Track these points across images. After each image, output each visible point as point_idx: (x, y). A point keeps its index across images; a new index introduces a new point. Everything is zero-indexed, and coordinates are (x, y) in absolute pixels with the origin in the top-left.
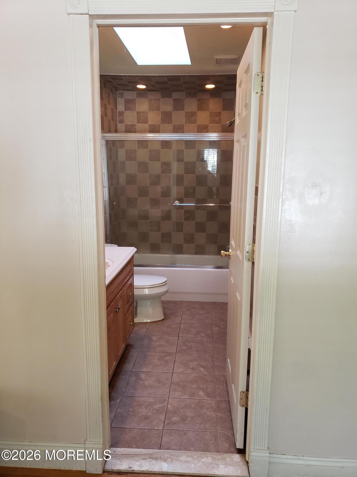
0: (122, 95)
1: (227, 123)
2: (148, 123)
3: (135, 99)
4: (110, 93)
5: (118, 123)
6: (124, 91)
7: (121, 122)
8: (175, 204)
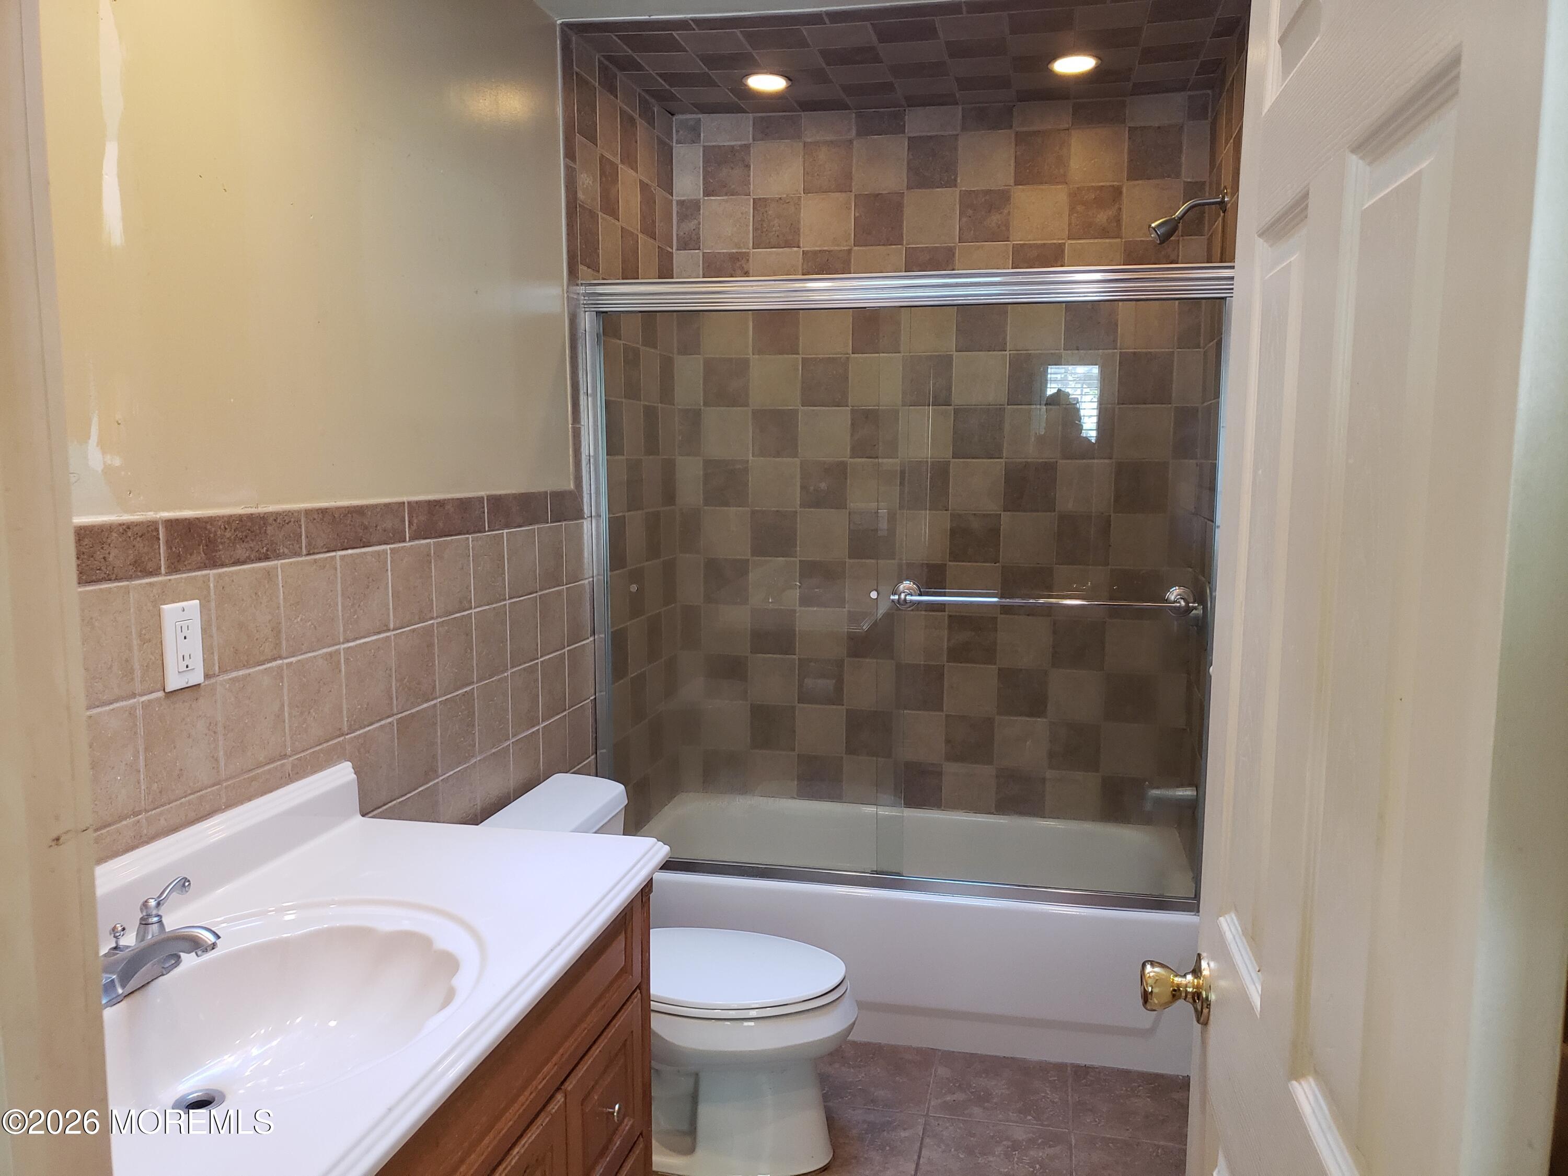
0: (694, 133)
1: (1153, 225)
2: (799, 247)
3: (746, 148)
4: (636, 116)
5: (674, 248)
6: (700, 116)
7: (690, 242)
8: (900, 595)
